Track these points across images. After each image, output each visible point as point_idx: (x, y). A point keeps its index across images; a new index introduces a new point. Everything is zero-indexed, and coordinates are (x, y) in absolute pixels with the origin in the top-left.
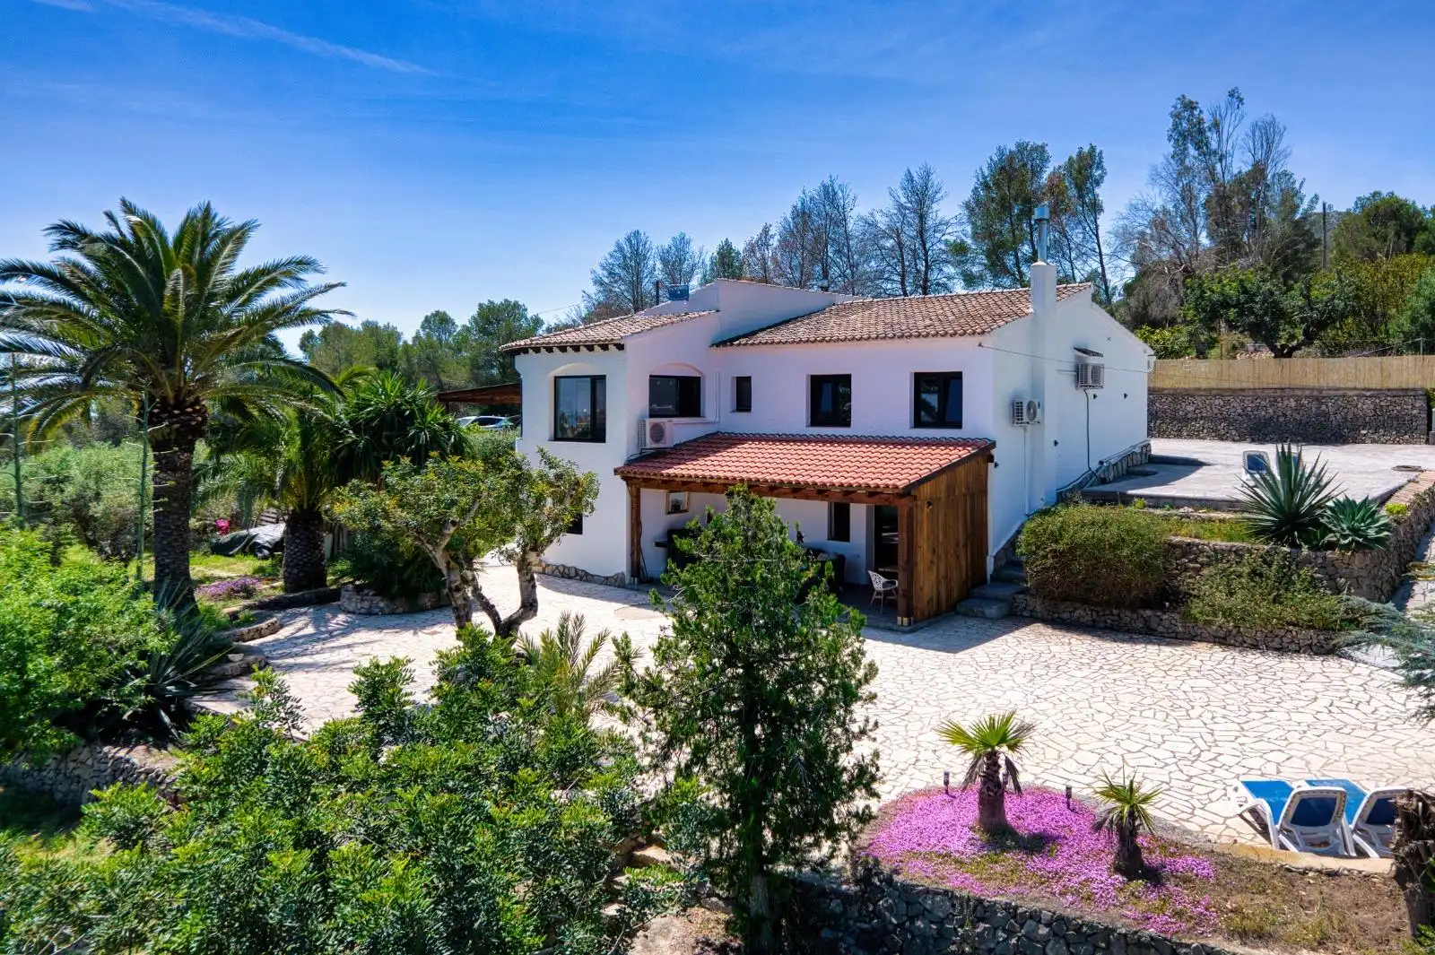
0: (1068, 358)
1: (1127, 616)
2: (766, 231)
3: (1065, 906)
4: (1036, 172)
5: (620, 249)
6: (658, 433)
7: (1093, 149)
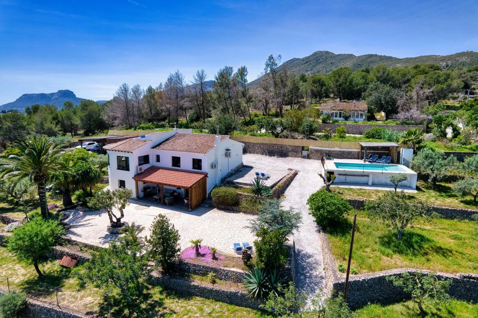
0: (224, 152)
1: (230, 207)
2: (161, 85)
3: (205, 264)
4: (230, 74)
5: (121, 88)
6: (141, 169)
7: (245, 67)
